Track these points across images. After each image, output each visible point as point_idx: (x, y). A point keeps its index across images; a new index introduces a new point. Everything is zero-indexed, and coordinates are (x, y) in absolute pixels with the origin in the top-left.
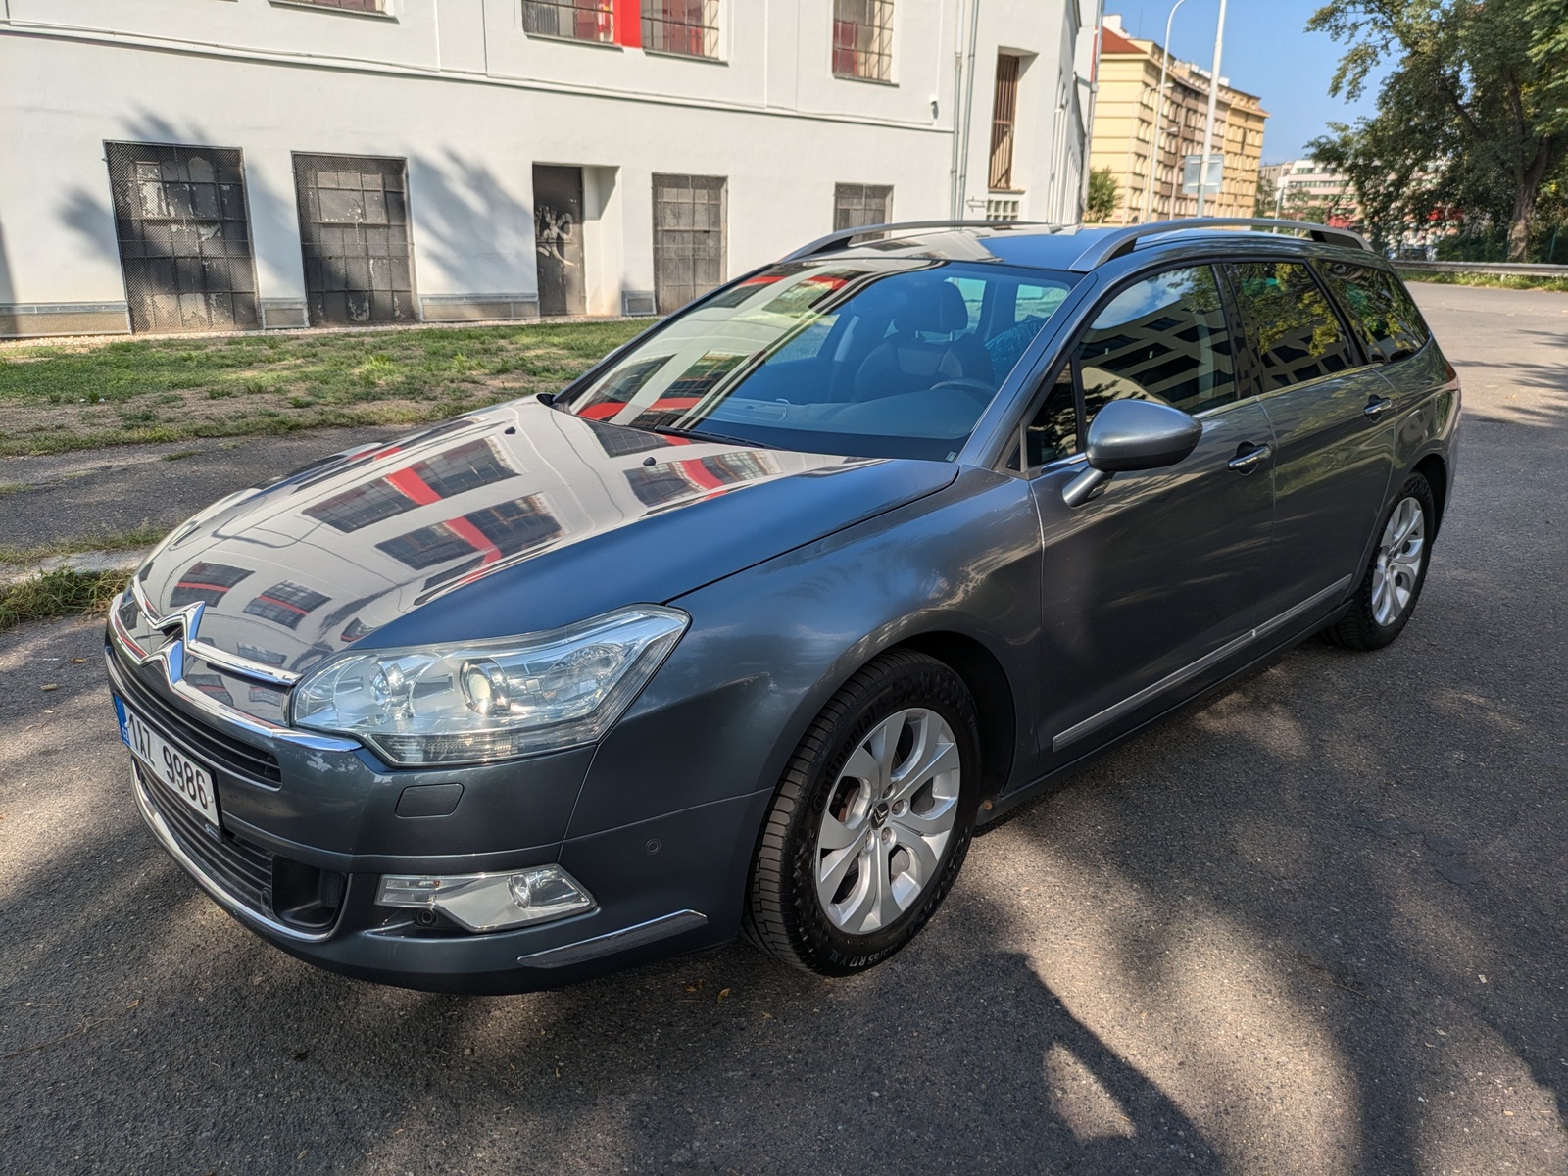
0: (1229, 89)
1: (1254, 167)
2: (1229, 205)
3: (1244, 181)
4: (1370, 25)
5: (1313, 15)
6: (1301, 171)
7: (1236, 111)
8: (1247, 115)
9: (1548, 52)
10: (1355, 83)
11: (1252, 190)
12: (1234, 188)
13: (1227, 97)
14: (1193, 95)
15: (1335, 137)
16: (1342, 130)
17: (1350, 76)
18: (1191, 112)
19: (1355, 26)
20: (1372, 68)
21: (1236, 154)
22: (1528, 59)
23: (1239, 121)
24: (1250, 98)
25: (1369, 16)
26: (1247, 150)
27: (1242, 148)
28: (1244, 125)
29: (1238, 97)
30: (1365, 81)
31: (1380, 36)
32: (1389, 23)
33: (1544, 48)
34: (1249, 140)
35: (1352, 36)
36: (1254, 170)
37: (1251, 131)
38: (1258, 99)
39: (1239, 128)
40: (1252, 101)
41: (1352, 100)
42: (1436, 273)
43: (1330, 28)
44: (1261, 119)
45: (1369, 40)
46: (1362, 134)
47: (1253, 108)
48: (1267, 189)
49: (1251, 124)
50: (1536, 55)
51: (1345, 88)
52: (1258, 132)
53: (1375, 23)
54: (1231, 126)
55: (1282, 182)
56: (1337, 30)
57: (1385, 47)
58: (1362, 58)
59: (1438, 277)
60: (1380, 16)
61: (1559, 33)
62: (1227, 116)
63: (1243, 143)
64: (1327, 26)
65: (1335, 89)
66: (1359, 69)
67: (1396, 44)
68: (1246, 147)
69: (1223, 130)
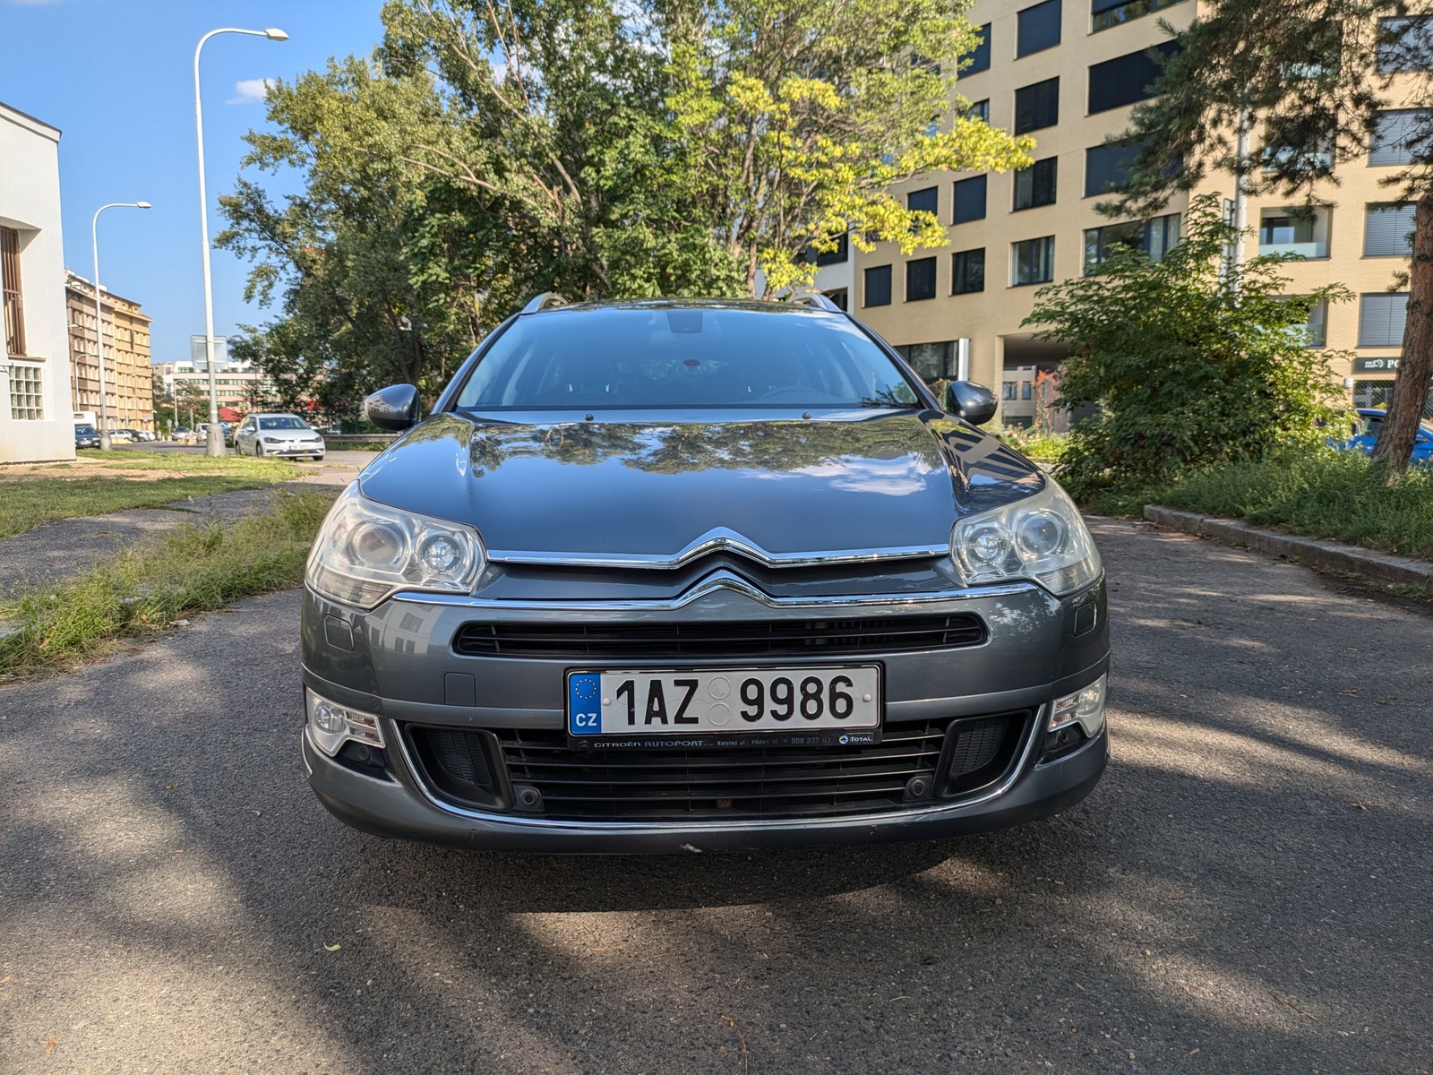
0: (110, 295)
1: (146, 364)
2: (129, 398)
3: (140, 377)
4: (267, 250)
5: (218, 236)
6: (183, 370)
7: (119, 315)
8: (131, 319)
9: (424, 282)
10: (264, 294)
11: (148, 384)
12: (129, 382)
13: (110, 302)
14: (76, 297)
15: (247, 337)
16: (252, 332)
17: (259, 288)
18: (77, 313)
19: (254, 249)
20: (277, 283)
21: (127, 352)
22: (411, 286)
23: (125, 324)
24: (131, 304)
25: (264, 243)
26: (137, 349)
27: (132, 347)
28: (130, 327)
29: (120, 303)
30: (272, 293)
31: (277, 259)
32: (281, 250)
33: (422, 278)
34: (137, 339)
35: (253, 257)
36: (146, 367)
37: (138, 333)
38: (139, 306)
39: (126, 329)
40: (133, 307)
41: (265, 307)
42: (368, 444)
43: (234, 248)
44: (145, 323)
45: (269, 261)
46: (270, 335)
47: (135, 313)
48: (158, 384)
49: (136, 327)
50: (416, 283)
51: (257, 297)
52: (145, 335)
53: (270, 249)
54: (118, 327)
55: (168, 379)
56: (240, 251)
57: (283, 268)
58: (264, 273)
59: (371, 446)
60: (273, 244)
61: (429, 268)
62: (112, 318)
63: (132, 343)
64: (231, 246)
65: (249, 297)
66: (266, 283)
67: (291, 267)
68: (135, 346)
69: (111, 330)
